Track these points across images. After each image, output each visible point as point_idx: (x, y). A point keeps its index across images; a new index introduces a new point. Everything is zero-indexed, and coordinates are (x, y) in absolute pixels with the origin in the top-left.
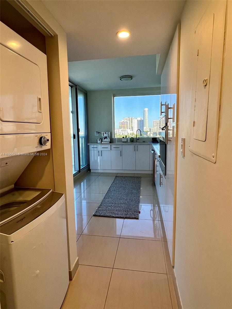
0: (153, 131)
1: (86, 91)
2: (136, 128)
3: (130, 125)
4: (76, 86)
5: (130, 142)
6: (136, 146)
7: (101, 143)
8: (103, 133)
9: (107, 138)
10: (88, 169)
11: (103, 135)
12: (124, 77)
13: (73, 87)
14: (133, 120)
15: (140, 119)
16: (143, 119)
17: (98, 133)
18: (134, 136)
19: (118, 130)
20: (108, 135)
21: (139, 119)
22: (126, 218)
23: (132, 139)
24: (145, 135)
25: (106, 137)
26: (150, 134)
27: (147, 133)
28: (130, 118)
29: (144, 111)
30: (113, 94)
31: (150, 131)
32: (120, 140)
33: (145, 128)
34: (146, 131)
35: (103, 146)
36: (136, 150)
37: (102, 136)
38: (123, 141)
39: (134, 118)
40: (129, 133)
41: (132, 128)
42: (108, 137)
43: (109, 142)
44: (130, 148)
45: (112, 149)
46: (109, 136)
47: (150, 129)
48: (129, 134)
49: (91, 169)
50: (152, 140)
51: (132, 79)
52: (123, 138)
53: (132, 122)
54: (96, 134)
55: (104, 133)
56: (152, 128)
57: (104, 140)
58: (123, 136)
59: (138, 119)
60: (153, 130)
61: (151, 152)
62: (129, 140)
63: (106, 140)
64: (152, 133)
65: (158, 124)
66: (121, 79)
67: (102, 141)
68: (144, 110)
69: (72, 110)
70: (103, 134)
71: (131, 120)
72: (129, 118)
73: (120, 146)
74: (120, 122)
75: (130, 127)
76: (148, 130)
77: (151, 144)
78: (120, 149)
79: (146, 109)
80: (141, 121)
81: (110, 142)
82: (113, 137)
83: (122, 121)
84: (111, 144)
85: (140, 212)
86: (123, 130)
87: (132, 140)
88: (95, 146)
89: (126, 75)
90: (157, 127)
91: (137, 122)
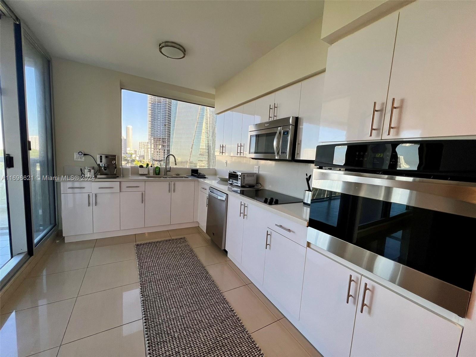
0: (139, 154)
5: (154, 175)
6: (173, 183)
7: (95, 178)
8: (100, 157)
11: (101, 162)
16: (126, 138)
17: (85, 155)
23: (157, 169)
24: (129, 158)
26: (136, 157)
27: (131, 155)
29: (127, 129)
31: (135, 153)
32: (135, 171)
33: (128, 149)
34: (129, 153)
36: (172, 190)
37: (99, 163)
38: (140, 173)
45: (124, 189)
52: (140, 169)
54: (78, 158)
55: (103, 156)
58: (140, 164)
60: (140, 152)
62: (151, 172)
64: (139, 156)
65: (145, 146)
66: (160, 49)
70: (101, 159)
73: (141, 184)
76: (133, 152)
77: (198, 181)
78: (142, 189)
79: (130, 127)
87: (158, 172)
88: (77, 184)
90: (144, 149)
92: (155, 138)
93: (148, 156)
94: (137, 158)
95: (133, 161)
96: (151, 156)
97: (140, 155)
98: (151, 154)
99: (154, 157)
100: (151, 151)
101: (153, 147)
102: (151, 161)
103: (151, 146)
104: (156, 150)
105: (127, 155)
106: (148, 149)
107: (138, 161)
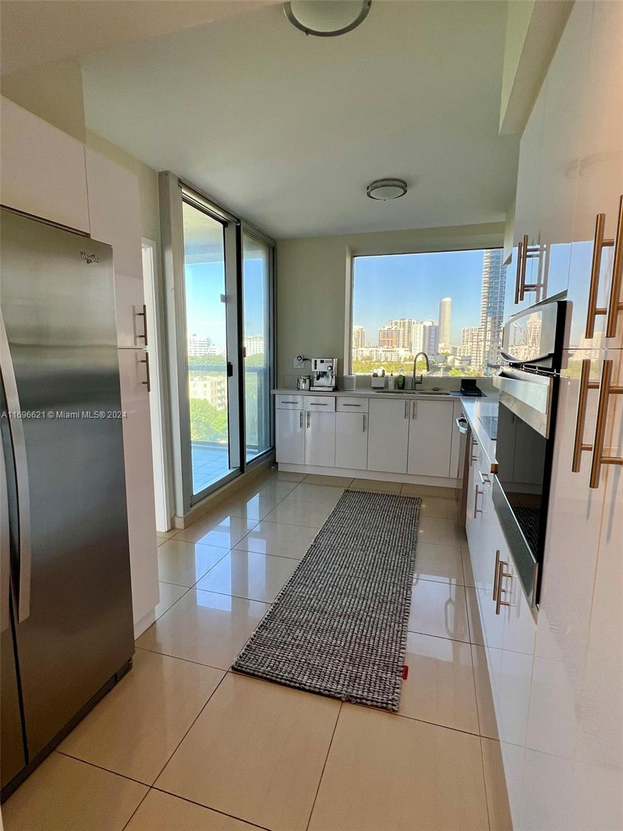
0: (462, 355)
1: (274, 241)
2: (418, 347)
3: (404, 337)
4: (239, 221)
5: (395, 388)
6: (412, 401)
7: (309, 390)
8: (316, 361)
9: (328, 377)
10: (270, 461)
11: (316, 368)
12: (380, 184)
13: (229, 226)
14: (413, 326)
15: (430, 324)
16: (437, 325)
17: (304, 360)
18: (408, 373)
19: (375, 349)
20: (330, 368)
21: (428, 324)
22: (350, 700)
23: (401, 380)
24: (441, 364)
25: (325, 373)
26: (454, 362)
27: (446, 358)
28: (407, 321)
29: (442, 305)
30: (350, 248)
31: (454, 353)
32: (364, 382)
33: (441, 345)
34: (443, 354)
35: (313, 399)
36: (410, 414)
37: (313, 370)
38: (373, 386)
39: (415, 322)
40: (403, 358)
41: (410, 345)
42: (329, 374)
43: (331, 389)
44: (394, 406)
45: (340, 407)
46: (332, 369)
47: (455, 349)
48: (402, 360)
49: (277, 463)
50: (462, 387)
51: (405, 192)
52: (373, 378)
53: (409, 332)
54: (297, 364)
55: (319, 361)
56: (459, 347)
57: (316, 382)
59: (424, 324)
60: (462, 351)
61: (458, 430)
62: (391, 384)
63: (322, 381)
64: (460, 358)
65: (474, 337)
66: (369, 195)
67: (311, 384)
68: (441, 303)
69: (224, 294)
70: (316, 365)
71: (409, 325)
72: (402, 321)
73: (364, 402)
74: (382, 329)
75: (406, 343)
76: (449, 351)
77: (460, 400)
78: (364, 409)
79: (448, 300)
80: (432, 328)
81: (336, 389)
82: (346, 373)
83: (386, 329)
84: (335, 394)
85: (405, 672)
86: (386, 350)
87: (402, 384)
88: (291, 399)
89: (386, 176)
90: (471, 343)
91: (422, 331)
92: (495, 318)
93: (478, 358)
94: (457, 363)
95: (448, 369)
96: (484, 357)
97: (462, 357)
98: (484, 352)
99: (490, 360)
100: (485, 347)
101: (489, 337)
102: (483, 368)
103: (485, 336)
104: (495, 344)
105: (438, 357)
106: (480, 343)
107: (457, 369)
